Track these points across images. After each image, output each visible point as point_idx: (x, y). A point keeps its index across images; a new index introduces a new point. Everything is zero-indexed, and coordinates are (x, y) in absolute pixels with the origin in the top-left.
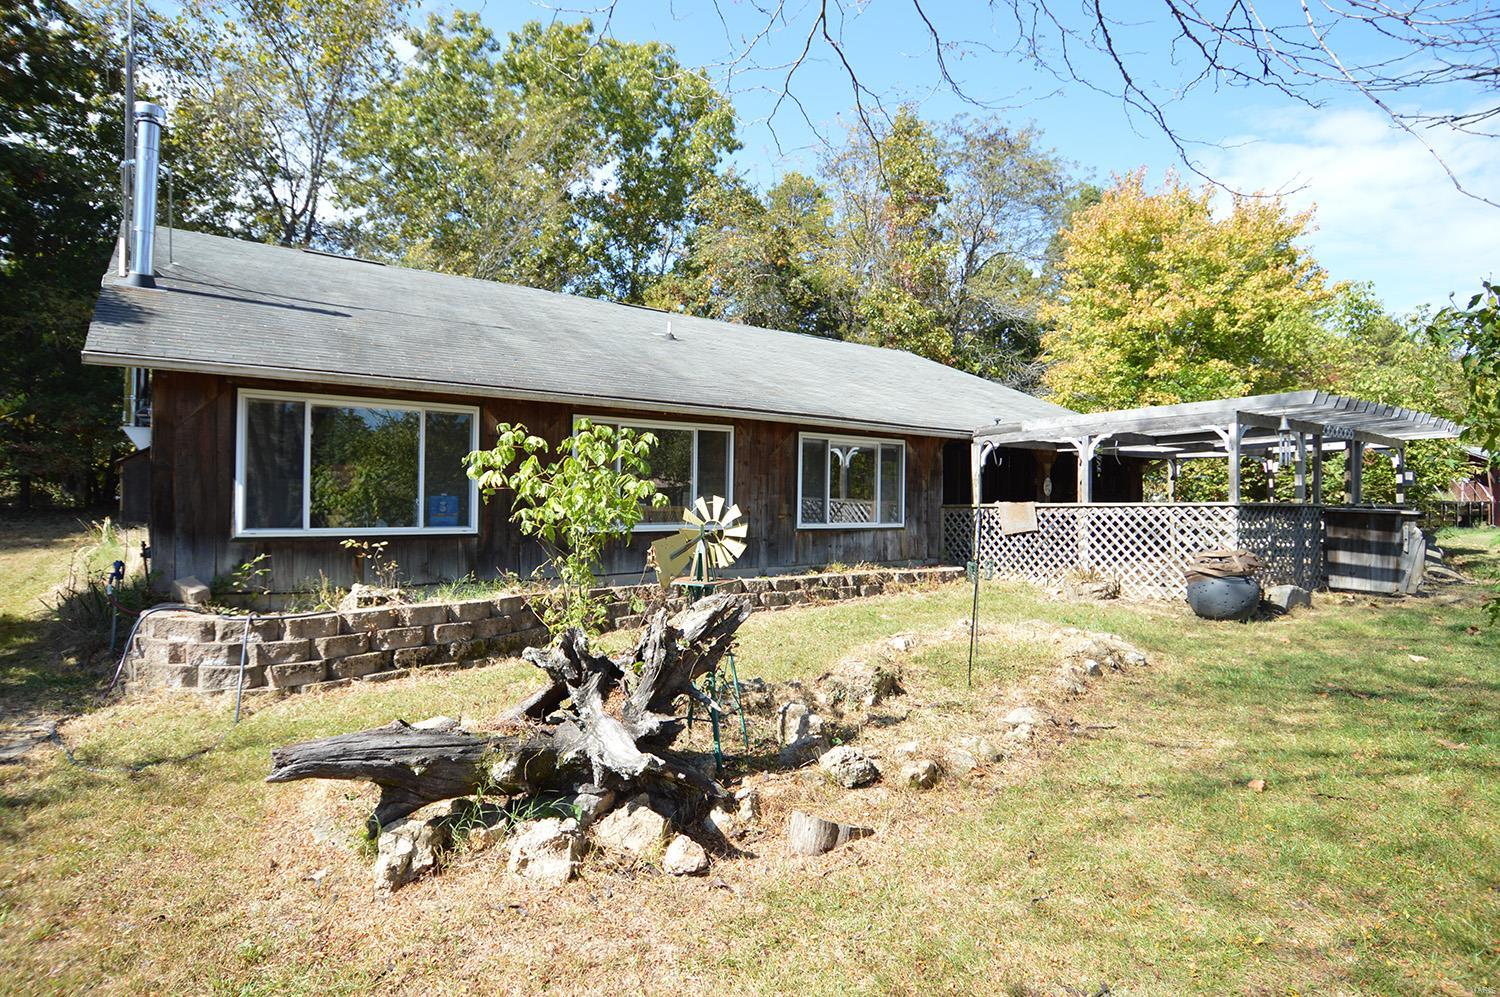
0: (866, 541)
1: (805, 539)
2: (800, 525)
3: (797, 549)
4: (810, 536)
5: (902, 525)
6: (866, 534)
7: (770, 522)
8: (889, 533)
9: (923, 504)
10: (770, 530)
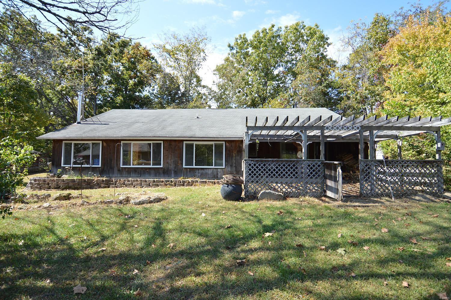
0: (210, 172)
1: (187, 170)
2: (184, 166)
3: (184, 173)
4: (189, 170)
5: (224, 167)
6: (209, 170)
7: (175, 166)
8: (219, 170)
9: (234, 161)
10: (175, 168)
